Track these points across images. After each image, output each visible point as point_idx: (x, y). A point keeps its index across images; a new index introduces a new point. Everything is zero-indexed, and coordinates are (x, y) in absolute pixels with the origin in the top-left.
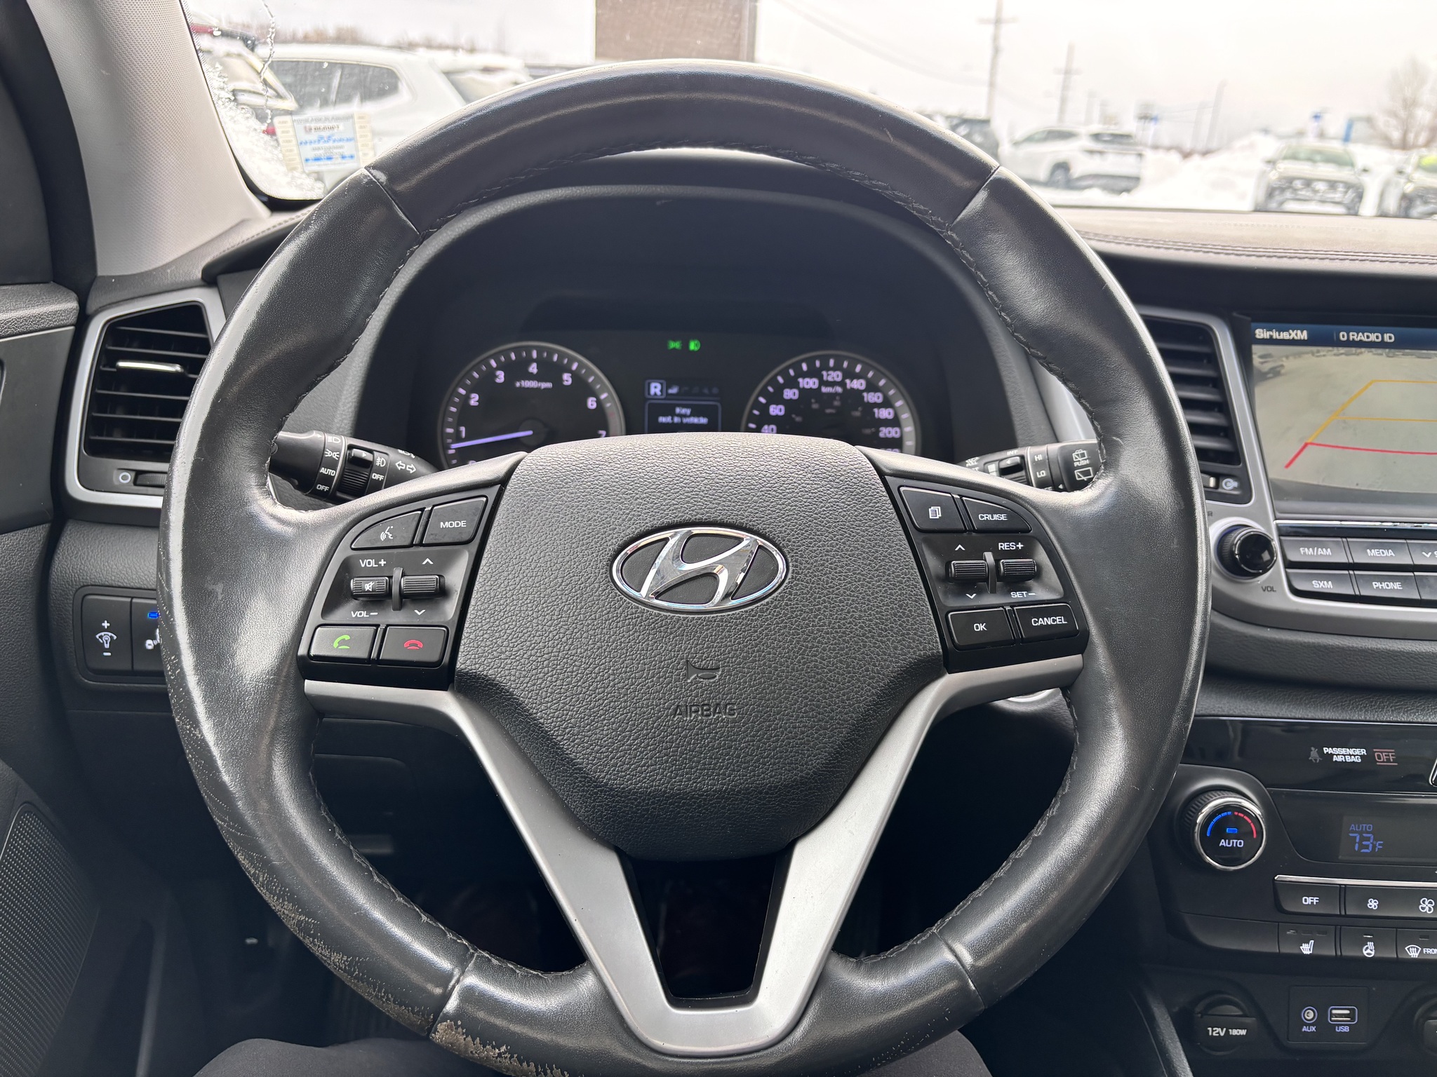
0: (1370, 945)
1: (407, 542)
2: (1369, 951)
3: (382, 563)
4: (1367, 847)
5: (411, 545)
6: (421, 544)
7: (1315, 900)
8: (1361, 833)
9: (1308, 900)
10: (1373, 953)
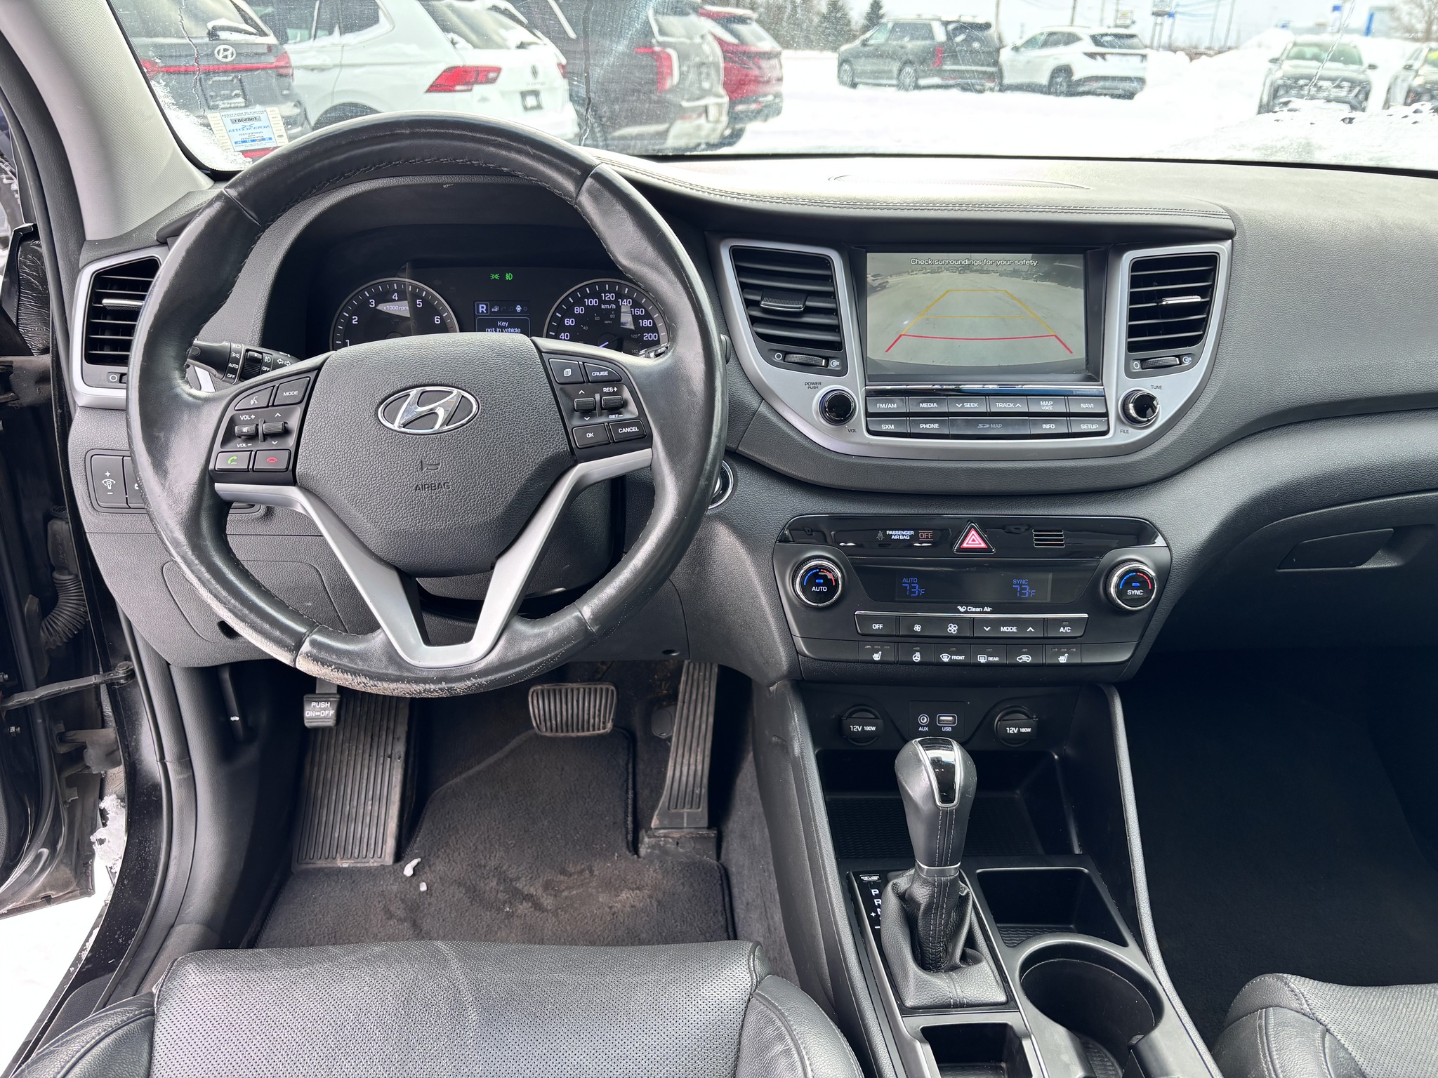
0: (918, 654)
1: (265, 406)
2: (916, 658)
3: (253, 417)
4: (914, 592)
5: (268, 406)
6: (273, 406)
7: (881, 626)
8: (910, 584)
9: (876, 626)
10: (919, 659)
